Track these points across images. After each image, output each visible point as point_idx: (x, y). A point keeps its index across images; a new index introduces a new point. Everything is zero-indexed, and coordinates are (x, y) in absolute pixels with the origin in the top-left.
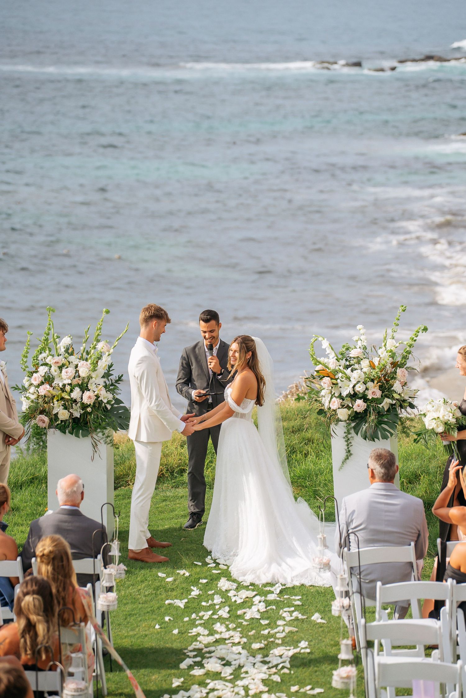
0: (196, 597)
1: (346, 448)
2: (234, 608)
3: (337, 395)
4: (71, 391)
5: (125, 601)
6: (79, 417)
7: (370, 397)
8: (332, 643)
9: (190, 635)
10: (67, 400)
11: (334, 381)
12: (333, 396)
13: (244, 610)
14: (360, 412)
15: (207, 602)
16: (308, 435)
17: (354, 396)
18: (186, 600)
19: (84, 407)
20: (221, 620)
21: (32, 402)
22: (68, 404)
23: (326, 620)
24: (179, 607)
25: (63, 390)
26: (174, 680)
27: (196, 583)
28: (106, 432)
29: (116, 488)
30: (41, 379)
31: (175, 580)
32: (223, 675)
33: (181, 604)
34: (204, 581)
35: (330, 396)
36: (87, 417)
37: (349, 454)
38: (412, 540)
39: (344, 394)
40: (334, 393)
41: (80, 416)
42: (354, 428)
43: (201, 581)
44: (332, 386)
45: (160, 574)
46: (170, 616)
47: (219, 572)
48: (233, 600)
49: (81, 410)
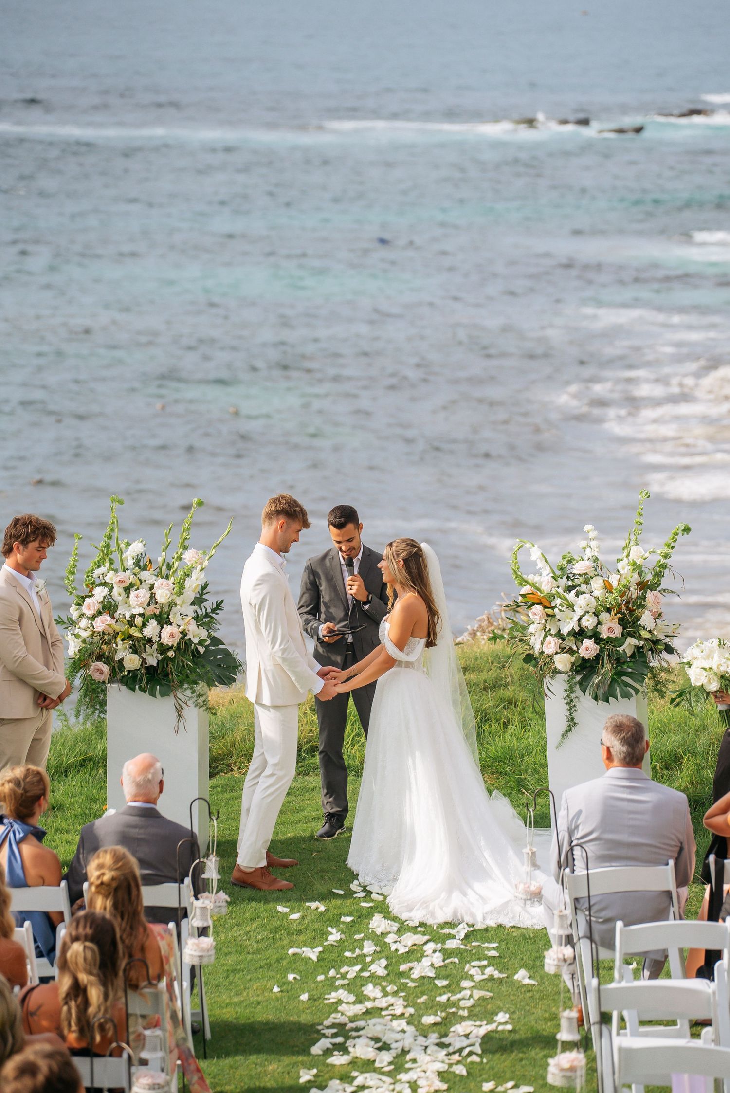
0: (335, 944)
1: (568, 713)
2: (394, 960)
3: (553, 632)
4: (144, 625)
5: (225, 950)
6: (155, 665)
7: (604, 635)
8: (547, 1015)
9: (326, 1002)
10: (138, 640)
11: (549, 611)
12: (547, 633)
13: (410, 965)
14: (589, 659)
15: (353, 951)
16: (509, 693)
17: (580, 634)
18: (320, 949)
19: (163, 649)
20: (374, 979)
21: (84, 642)
22: (138, 646)
23: (537, 981)
24: (310, 958)
25: (131, 623)
26: (302, 1072)
27: (335, 921)
28: (197, 688)
29: (212, 776)
30: (98, 606)
31: (303, 918)
32: (377, 1065)
33: (313, 954)
34: (349, 919)
35: (543, 633)
36: (167, 666)
37: (572, 723)
38: (671, 857)
39: (565, 631)
40: (550, 630)
41: (158, 663)
42: (580, 683)
43: (343, 919)
44: (547, 618)
45: (280, 908)
46: (295, 973)
47: (371, 904)
48: (393, 948)
49: (159, 655)
